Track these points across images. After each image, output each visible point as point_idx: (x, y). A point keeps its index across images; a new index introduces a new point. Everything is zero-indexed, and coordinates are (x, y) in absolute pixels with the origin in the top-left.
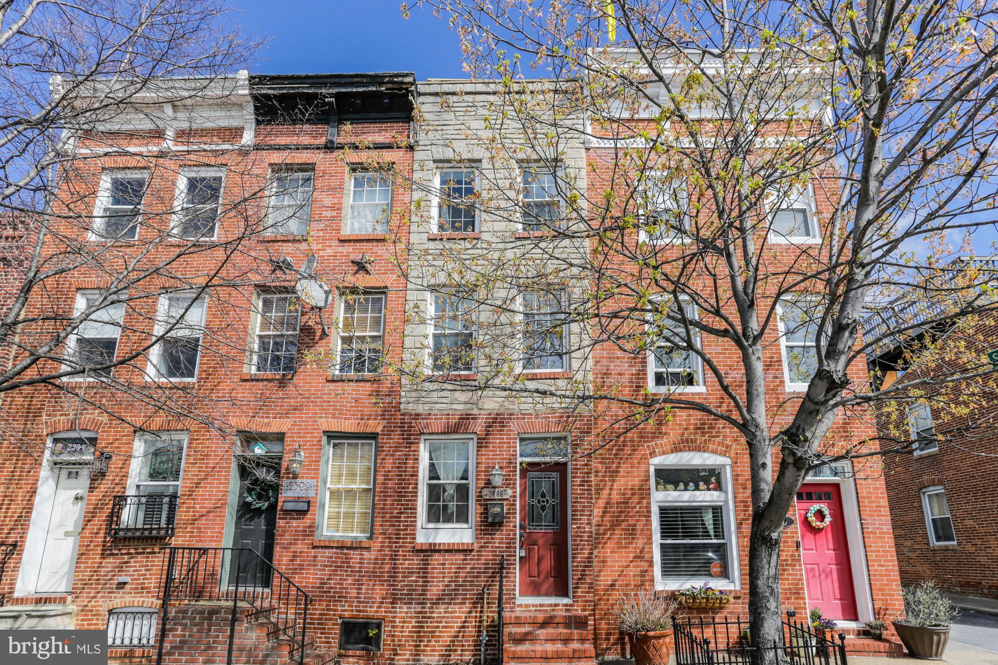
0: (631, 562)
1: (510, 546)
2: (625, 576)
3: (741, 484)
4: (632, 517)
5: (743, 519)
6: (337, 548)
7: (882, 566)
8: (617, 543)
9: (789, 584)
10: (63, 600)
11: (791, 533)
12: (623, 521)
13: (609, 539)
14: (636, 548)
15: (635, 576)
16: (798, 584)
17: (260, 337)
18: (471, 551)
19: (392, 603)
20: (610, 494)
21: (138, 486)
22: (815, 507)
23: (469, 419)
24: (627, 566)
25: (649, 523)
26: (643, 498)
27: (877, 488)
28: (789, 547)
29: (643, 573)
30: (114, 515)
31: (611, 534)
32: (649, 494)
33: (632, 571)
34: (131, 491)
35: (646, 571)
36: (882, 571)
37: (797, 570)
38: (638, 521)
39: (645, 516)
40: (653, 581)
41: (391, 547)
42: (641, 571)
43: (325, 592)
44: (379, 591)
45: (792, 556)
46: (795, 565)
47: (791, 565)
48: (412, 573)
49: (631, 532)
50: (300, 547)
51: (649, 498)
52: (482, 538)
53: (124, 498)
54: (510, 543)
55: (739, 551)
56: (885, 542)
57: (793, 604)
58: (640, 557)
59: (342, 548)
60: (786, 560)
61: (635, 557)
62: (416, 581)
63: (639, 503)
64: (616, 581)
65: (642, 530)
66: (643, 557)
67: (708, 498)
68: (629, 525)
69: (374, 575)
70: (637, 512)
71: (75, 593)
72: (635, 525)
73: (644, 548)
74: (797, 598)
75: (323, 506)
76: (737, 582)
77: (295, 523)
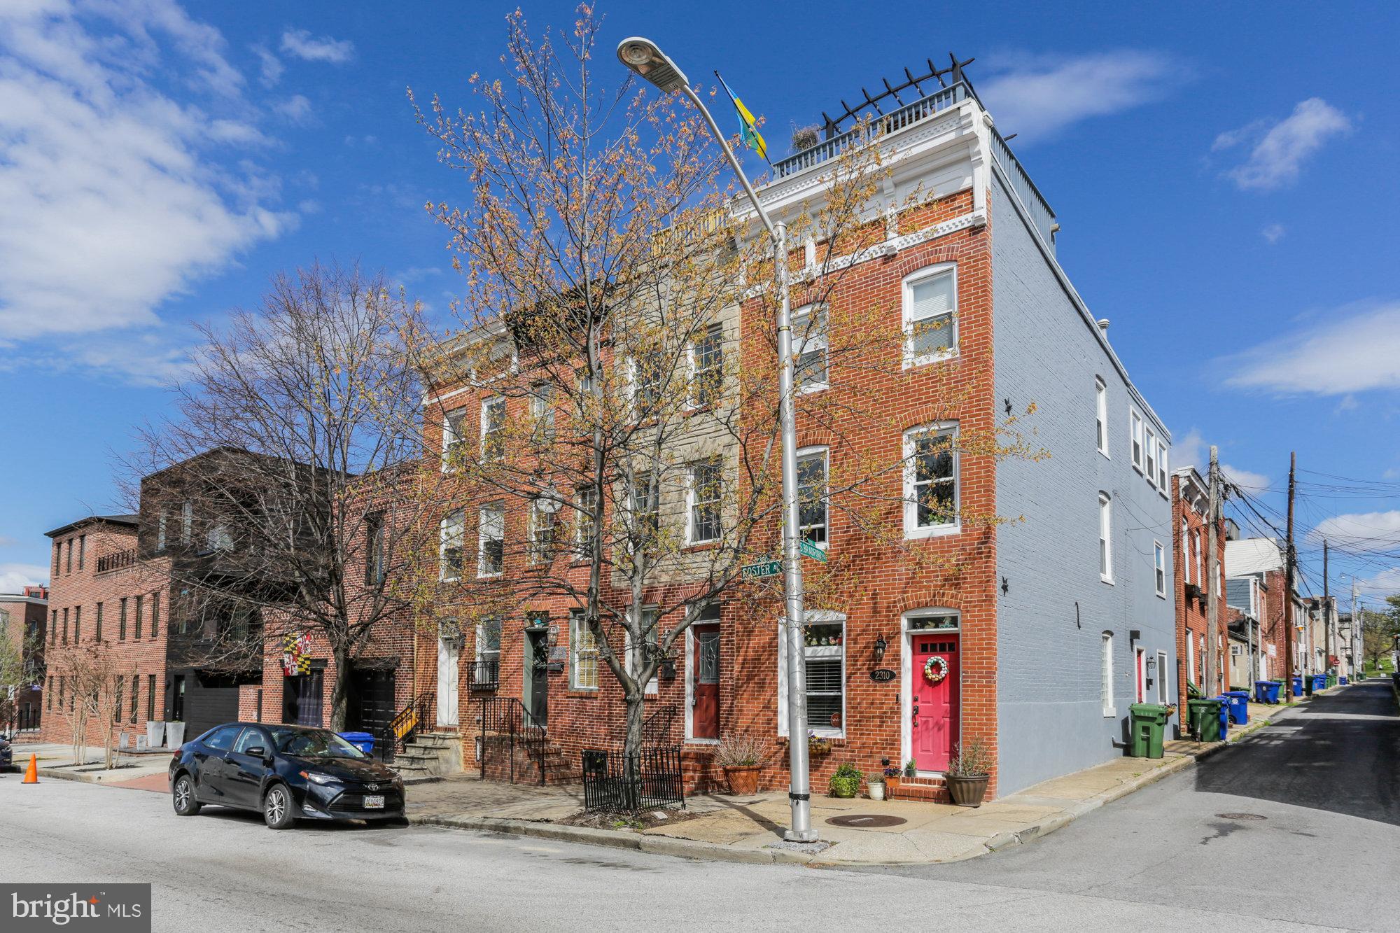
0: (761, 711)
1: (681, 695)
2: (756, 723)
3: (853, 639)
4: (762, 671)
5: (851, 673)
6: (580, 698)
7: (976, 719)
8: (750, 695)
9: (886, 735)
10: (455, 730)
11: (893, 686)
12: (756, 675)
13: (745, 691)
14: (764, 699)
15: (762, 723)
16: (894, 735)
17: (535, 533)
18: (656, 700)
19: (611, 739)
20: (746, 652)
21: (482, 654)
22: (933, 659)
23: (652, 591)
24: (758, 715)
25: (775, 677)
26: (771, 655)
27: (982, 639)
28: (889, 700)
29: (769, 722)
30: (471, 676)
31: (747, 687)
32: (777, 651)
33: (761, 719)
34: (478, 659)
35: (771, 720)
36: (975, 724)
37: (895, 722)
38: (766, 675)
39: (772, 671)
40: (776, 728)
41: (608, 697)
42: (768, 720)
43: (575, 730)
44: (603, 731)
45: (891, 708)
46: (893, 718)
47: (890, 718)
48: (621, 717)
49: (762, 684)
50: (560, 697)
51: (777, 655)
52: (662, 690)
53: (475, 663)
54: (679, 694)
55: (846, 703)
56: (983, 696)
57: (888, 753)
58: (766, 707)
59: (581, 697)
60: (885, 713)
61: (763, 707)
62: (623, 723)
63: (768, 659)
64: (748, 727)
65: (770, 683)
66: (770, 707)
67: (827, 653)
68: (760, 679)
69: (599, 718)
70: (767, 667)
71: (461, 724)
72: (765, 679)
73: (770, 699)
74: (891, 749)
75: (573, 665)
76: (844, 731)
77: (557, 679)
